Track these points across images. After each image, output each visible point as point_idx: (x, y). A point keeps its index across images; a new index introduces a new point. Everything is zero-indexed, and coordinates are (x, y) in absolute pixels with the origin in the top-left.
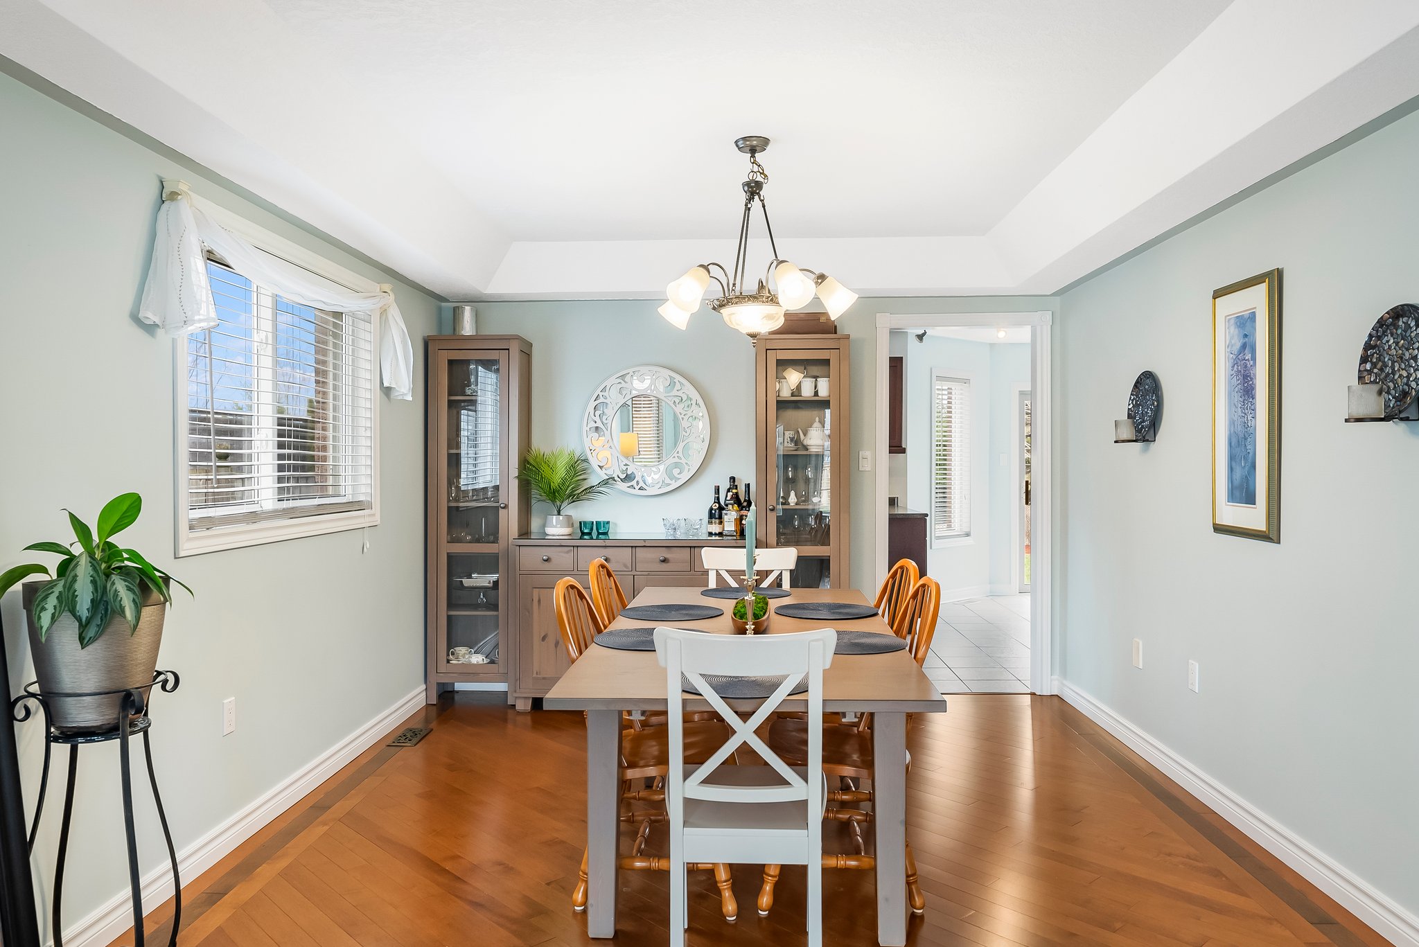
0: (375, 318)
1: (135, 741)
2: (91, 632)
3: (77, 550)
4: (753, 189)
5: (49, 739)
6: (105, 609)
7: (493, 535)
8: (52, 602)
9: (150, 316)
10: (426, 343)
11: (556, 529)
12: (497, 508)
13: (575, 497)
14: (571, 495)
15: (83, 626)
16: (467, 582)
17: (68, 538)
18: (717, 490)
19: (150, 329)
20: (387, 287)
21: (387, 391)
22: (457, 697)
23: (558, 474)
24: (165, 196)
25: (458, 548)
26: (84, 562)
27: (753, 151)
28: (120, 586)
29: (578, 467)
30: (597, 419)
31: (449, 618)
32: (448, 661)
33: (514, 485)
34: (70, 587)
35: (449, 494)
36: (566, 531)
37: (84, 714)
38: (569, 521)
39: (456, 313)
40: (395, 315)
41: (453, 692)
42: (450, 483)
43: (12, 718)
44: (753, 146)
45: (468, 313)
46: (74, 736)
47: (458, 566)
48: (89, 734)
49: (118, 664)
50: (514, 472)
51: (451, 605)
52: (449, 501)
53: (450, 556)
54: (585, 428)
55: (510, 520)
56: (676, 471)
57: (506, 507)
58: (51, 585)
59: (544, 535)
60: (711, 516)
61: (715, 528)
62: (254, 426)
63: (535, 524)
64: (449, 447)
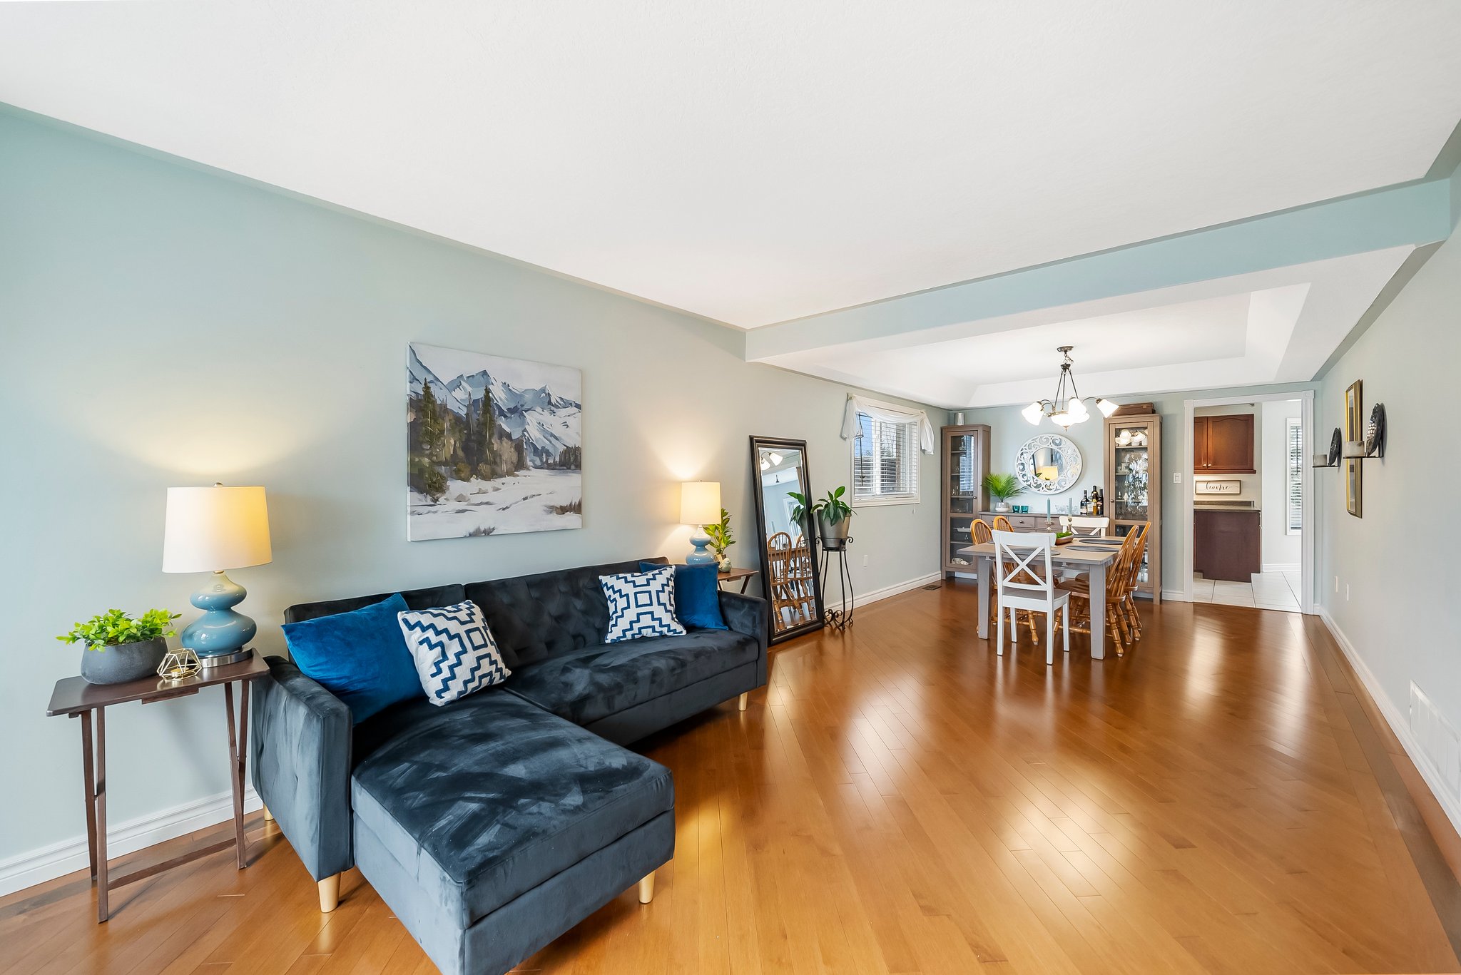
0: (919, 424)
1: (843, 553)
2: (833, 522)
3: (830, 501)
4: (1066, 367)
5: (823, 550)
6: (836, 516)
7: (971, 510)
8: (825, 513)
9: (845, 436)
10: (942, 429)
11: (1001, 508)
12: (972, 499)
13: (1009, 495)
14: (1008, 494)
15: (831, 521)
16: (959, 530)
17: (828, 498)
18: (1086, 492)
19: (845, 439)
20: (923, 411)
21: (924, 451)
22: (956, 579)
23: (1002, 484)
24: (849, 398)
25: (955, 515)
26: (831, 505)
27: (1066, 352)
28: (840, 511)
29: (1011, 481)
30: (1022, 459)
31: (951, 544)
32: (951, 562)
33: (980, 489)
34: (829, 510)
35: (951, 492)
36: (1006, 509)
37: (832, 544)
38: (1007, 506)
39: (955, 416)
40: (927, 421)
41: (954, 577)
42: (952, 488)
43: (816, 543)
44: (1065, 350)
45: (960, 415)
46: (829, 549)
47: (955, 523)
48: (832, 549)
49: (839, 531)
50: (980, 483)
51: (952, 539)
52: (951, 495)
53: (952, 519)
54: (1016, 464)
55: (978, 504)
56: (1063, 483)
57: (976, 498)
58: (824, 510)
59: (995, 511)
60: (1082, 505)
61: (1084, 511)
62: (874, 466)
63: (992, 506)
64: (952, 472)
